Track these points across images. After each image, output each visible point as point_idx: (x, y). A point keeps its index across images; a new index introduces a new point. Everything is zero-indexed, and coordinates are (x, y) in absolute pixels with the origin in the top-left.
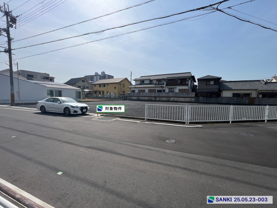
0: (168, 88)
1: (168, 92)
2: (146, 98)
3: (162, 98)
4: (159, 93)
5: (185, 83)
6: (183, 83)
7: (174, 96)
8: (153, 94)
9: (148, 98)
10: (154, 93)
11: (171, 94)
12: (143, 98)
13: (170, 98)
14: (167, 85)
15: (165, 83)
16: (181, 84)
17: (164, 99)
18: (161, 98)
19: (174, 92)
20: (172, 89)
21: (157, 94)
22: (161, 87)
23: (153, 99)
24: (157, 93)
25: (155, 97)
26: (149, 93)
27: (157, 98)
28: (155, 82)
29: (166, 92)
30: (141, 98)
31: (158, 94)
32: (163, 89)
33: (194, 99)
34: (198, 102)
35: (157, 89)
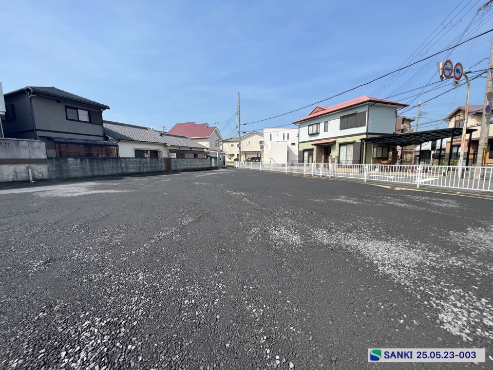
33: (46, 166)
34: (65, 175)
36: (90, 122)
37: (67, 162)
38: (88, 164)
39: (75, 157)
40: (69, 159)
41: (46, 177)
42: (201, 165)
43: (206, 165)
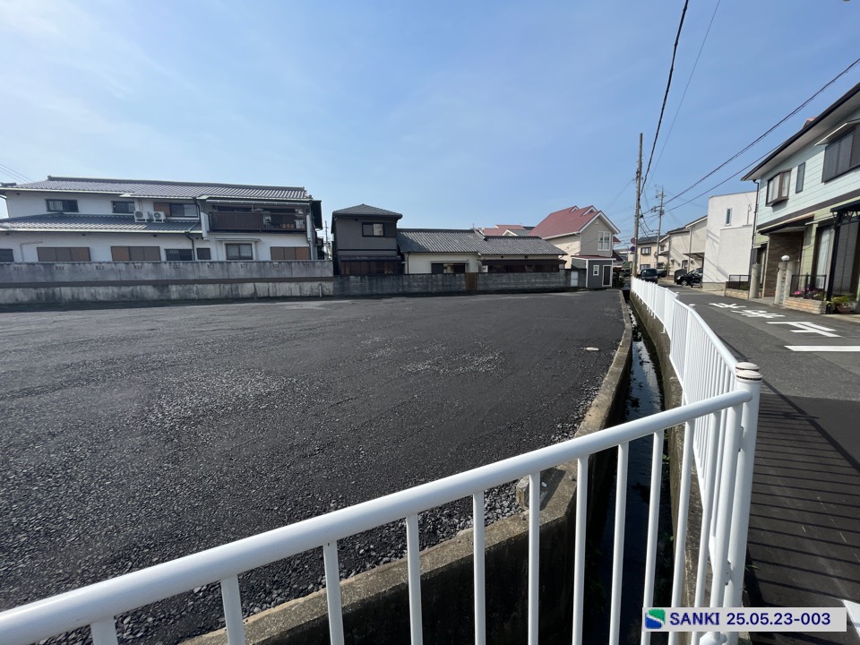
0: (221, 241)
1: (223, 258)
2: (102, 293)
3: (200, 286)
4: (181, 264)
5: (292, 226)
6: (284, 226)
7: (255, 276)
8: (146, 271)
9: (115, 289)
10: (148, 266)
11: (238, 270)
12: (85, 293)
13: (240, 285)
14: (213, 229)
15: (204, 217)
16: (278, 229)
17: (211, 291)
18: (194, 288)
19: (252, 258)
20: (242, 247)
21: (168, 270)
22: (188, 235)
23: (150, 292)
24: (166, 267)
25: (162, 285)
26: (122, 266)
27: (173, 288)
28: (147, 211)
29: (214, 258)
30: (67, 292)
31: (176, 268)
32: (199, 245)
33: (332, 283)
34: (346, 293)
35: (164, 245)
37: (348, 279)
38: (367, 281)
39: (356, 275)
40: (351, 277)
41: (331, 294)
43: (553, 283)
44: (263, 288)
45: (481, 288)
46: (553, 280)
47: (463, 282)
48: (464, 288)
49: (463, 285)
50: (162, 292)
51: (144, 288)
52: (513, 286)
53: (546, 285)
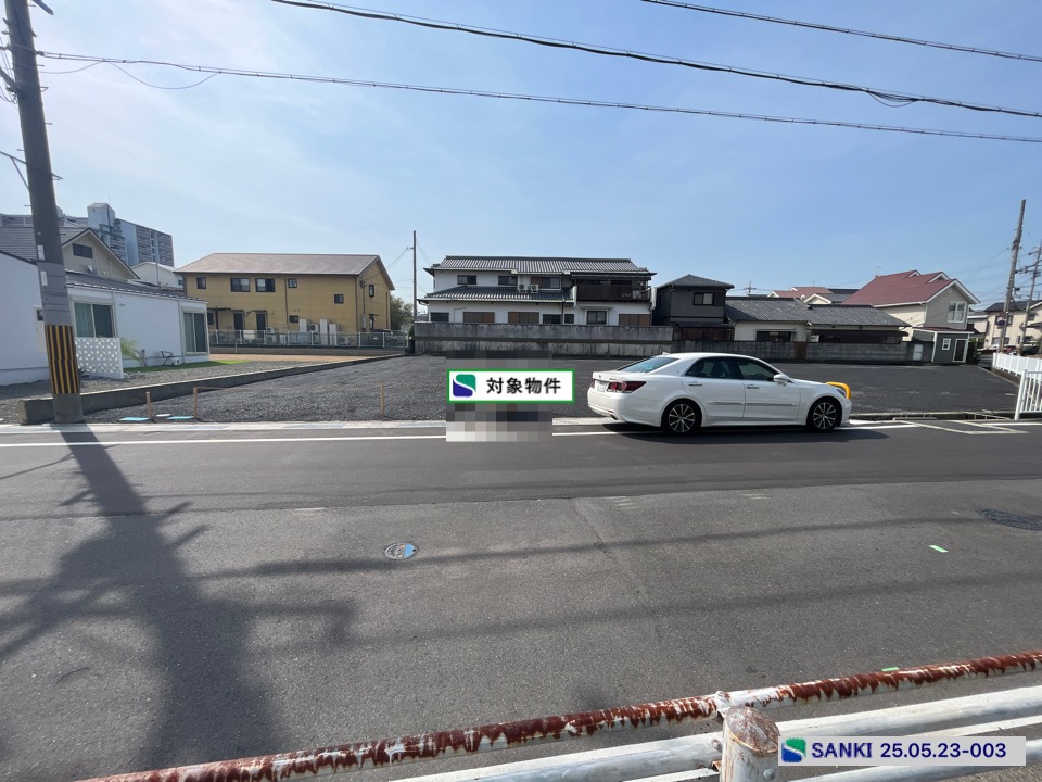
0: (583, 309)
1: (584, 322)
3: (568, 345)
4: (555, 326)
6: (623, 296)
7: (610, 338)
8: (534, 332)
9: (512, 344)
10: (536, 327)
11: (598, 332)
12: (494, 346)
13: (597, 345)
14: (579, 299)
15: (575, 290)
18: (565, 345)
19: (606, 323)
20: (599, 314)
21: (549, 331)
22: (558, 304)
24: (548, 328)
25: (543, 342)
27: (551, 345)
28: (527, 284)
29: (576, 322)
31: (555, 329)
32: (567, 311)
33: (670, 346)
35: (543, 311)
36: (713, 305)
38: (701, 346)
39: (692, 340)
40: (687, 341)
42: (876, 355)
43: (891, 355)
44: (615, 348)
45: (809, 357)
46: (892, 352)
47: (792, 351)
48: (792, 356)
49: (792, 353)
50: (542, 347)
51: (531, 344)
52: (844, 357)
53: (883, 357)
